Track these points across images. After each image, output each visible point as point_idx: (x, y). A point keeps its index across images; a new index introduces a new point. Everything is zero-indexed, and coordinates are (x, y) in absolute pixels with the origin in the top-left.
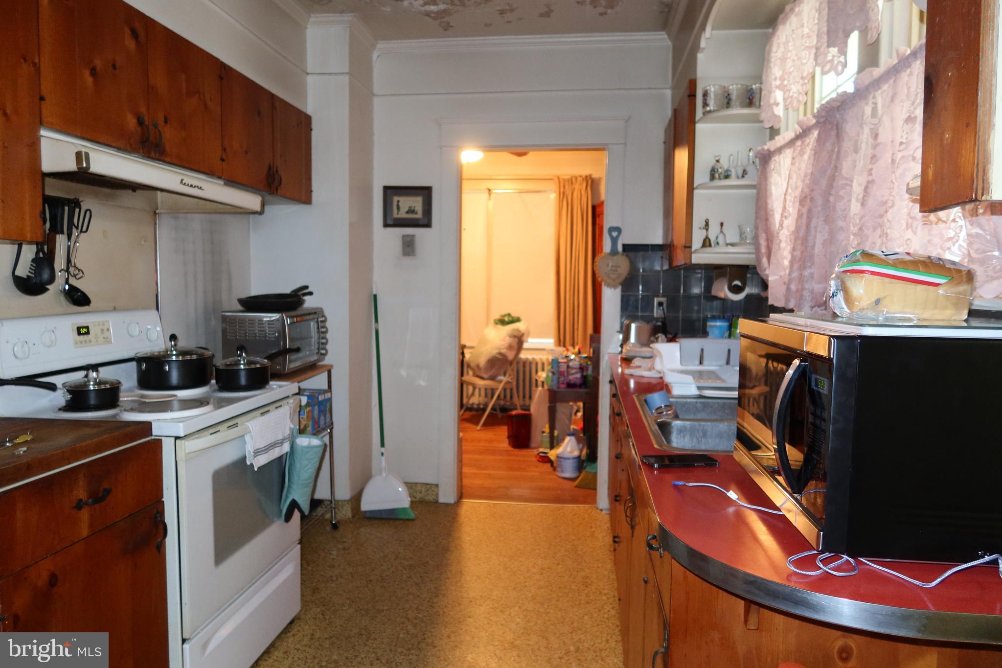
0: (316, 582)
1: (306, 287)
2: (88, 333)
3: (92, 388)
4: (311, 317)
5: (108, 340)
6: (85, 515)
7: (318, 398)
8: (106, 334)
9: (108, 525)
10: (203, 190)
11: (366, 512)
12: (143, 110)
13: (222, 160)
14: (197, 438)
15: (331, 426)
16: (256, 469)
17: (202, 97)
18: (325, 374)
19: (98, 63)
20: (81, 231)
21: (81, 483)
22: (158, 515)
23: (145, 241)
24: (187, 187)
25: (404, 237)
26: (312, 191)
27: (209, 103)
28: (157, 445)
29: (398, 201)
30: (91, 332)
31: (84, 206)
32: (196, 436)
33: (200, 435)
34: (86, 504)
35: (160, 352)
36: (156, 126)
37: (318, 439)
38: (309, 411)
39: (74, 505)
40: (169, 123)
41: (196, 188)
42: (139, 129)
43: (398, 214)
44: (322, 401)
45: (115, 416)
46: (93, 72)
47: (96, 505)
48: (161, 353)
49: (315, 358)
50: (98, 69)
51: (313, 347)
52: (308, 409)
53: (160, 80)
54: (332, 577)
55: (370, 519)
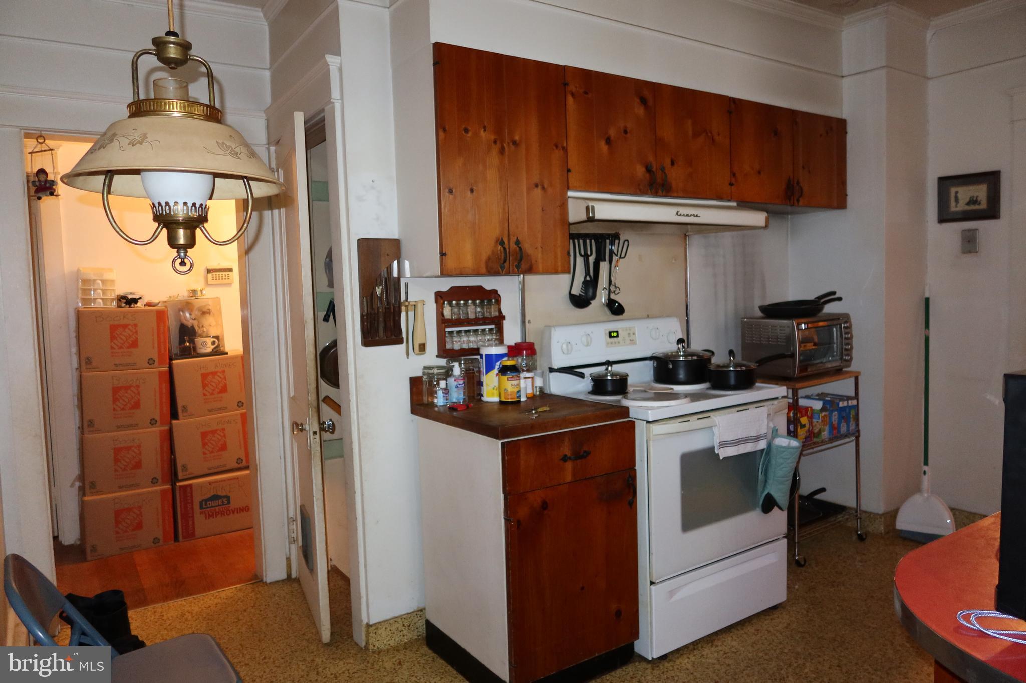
0: (816, 583)
1: (834, 293)
2: (617, 336)
3: (609, 378)
4: (835, 322)
5: (633, 342)
6: (569, 465)
7: (838, 404)
8: (632, 337)
9: (587, 477)
10: (699, 217)
11: (901, 531)
12: (651, 158)
13: (731, 184)
14: (665, 424)
15: (857, 435)
16: (721, 458)
17: (710, 134)
18: (852, 380)
19: (612, 132)
20: (620, 257)
21: (566, 444)
22: (630, 479)
23: (675, 260)
24: (683, 217)
25: (964, 231)
26: (846, 195)
27: (717, 138)
28: (631, 426)
29: (957, 192)
30: (619, 335)
31: (622, 238)
32: (664, 423)
33: (668, 422)
34: (570, 458)
35: (672, 353)
36: (663, 169)
37: (797, 441)
38: (825, 415)
39: (561, 458)
40: (675, 163)
41: (692, 216)
42: (648, 175)
43: (956, 207)
44: (845, 408)
45: (619, 401)
46: (608, 141)
47: (578, 461)
48: (674, 354)
49: (837, 364)
50: (612, 138)
51: (835, 353)
52: (823, 414)
53: (667, 130)
54: (834, 582)
55: (905, 539)
